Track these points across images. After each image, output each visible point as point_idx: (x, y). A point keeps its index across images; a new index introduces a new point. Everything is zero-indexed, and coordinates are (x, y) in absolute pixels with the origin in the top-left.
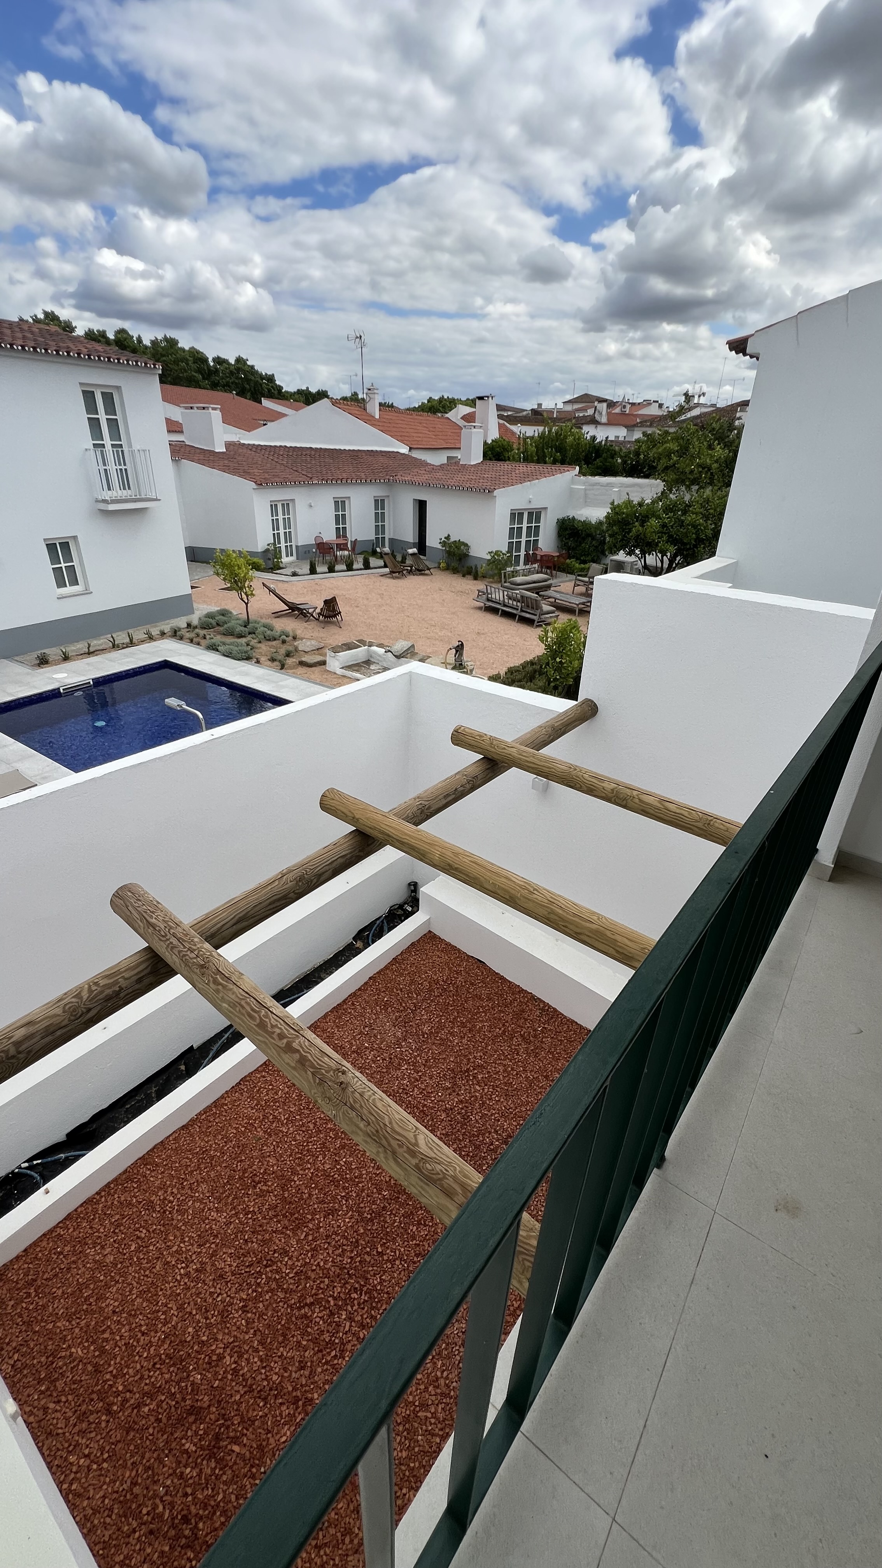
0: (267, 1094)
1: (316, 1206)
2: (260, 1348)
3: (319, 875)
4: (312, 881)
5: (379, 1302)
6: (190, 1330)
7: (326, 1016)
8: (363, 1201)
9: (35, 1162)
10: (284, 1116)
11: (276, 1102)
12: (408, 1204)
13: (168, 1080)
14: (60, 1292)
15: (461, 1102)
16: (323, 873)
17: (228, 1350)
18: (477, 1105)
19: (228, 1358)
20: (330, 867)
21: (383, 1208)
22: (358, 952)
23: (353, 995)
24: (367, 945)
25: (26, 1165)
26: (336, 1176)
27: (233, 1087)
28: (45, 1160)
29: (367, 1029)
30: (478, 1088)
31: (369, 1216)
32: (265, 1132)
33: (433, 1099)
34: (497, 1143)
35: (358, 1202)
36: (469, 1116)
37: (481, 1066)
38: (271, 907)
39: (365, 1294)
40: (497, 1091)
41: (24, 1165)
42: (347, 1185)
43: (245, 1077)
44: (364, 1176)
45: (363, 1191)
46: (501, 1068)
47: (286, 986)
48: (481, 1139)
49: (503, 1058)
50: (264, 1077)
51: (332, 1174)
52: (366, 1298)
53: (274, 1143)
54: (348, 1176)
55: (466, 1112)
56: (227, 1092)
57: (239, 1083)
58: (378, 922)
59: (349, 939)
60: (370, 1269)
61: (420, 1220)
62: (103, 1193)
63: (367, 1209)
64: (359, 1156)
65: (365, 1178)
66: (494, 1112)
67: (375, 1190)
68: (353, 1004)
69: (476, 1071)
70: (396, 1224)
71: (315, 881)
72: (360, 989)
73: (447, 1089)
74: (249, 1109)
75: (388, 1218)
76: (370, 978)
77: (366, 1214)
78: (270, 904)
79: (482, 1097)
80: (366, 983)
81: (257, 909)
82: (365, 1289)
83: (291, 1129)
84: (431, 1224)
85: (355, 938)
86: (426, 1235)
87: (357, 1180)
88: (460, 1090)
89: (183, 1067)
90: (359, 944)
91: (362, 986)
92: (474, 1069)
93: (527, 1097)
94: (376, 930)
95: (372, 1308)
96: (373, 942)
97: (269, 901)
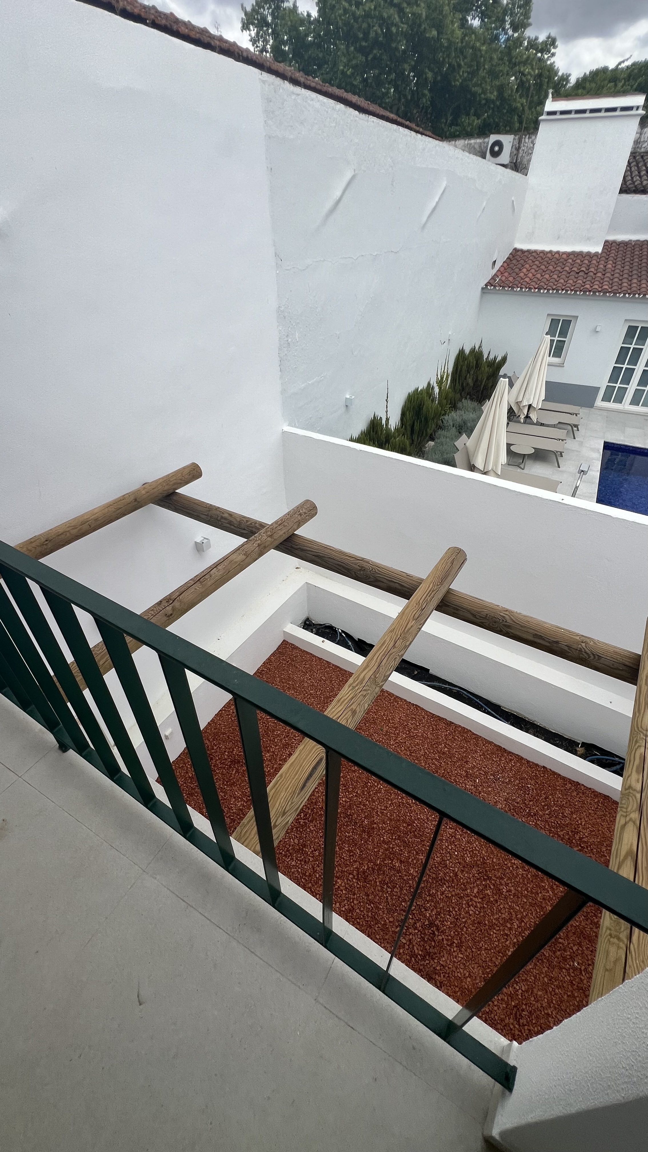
0: (412, 724)
1: (348, 777)
2: (274, 769)
3: (377, 580)
4: (370, 578)
5: (301, 832)
6: (279, 732)
7: (491, 743)
8: (358, 807)
9: (343, 634)
10: (401, 739)
11: (409, 731)
12: (361, 840)
13: (405, 668)
14: (290, 672)
15: (456, 875)
16: (380, 581)
17: (272, 754)
18: (458, 891)
19: (269, 755)
20: (387, 582)
21: (356, 822)
22: (574, 752)
23: (520, 759)
24: (584, 757)
25: (340, 631)
26: (369, 784)
27: (410, 703)
28: (346, 638)
29: (492, 777)
30: (476, 890)
31: (349, 813)
32: (387, 732)
33: (450, 847)
34: (428, 915)
35: (357, 803)
36: (445, 884)
37: (499, 892)
38: (340, 568)
39: (304, 822)
40: (480, 912)
41: (340, 630)
42: (365, 793)
43: (419, 707)
44: (374, 804)
45: (364, 805)
46: (506, 916)
47: (505, 708)
48: (428, 898)
49: (519, 916)
50: (424, 718)
51: (370, 781)
52: (301, 823)
53: (381, 739)
54: (371, 793)
55: (448, 881)
56: (405, 700)
57: (413, 705)
58: (617, 759)
59: (580, 740)
60: (318, 822)
61: (353, 852)
62: (334, 667)
63: (353, 811)
64: (387, 797)
65: (373, 805)
66: (456, 909)
67: (366, 814)
68: (511, 760)
69: (492, 887)
70: (347, 834)
71: (372, 580)
72: (528, 762)
73: (463, 860)
74: (399, 717)
75: (350, 827)
76: (544, 767)
77: (349, 811)
78: (338, 565)
79: (468, 896)
80: (537, 765)
81: (330, 560)
82: (307, 821)
83: (393, 746)
84: (352, 861)
85: (584, 744)
86: (344, 859)
87: (370, 799)
88: (467, 872)
89: (416, 672)
90: (580, 750)
91: (533, 763)
92: (494, 885)
93: (486, 949)
94: (607, 760)
95: (297, 828)
96: (592, 761)
97: (340, 563)
